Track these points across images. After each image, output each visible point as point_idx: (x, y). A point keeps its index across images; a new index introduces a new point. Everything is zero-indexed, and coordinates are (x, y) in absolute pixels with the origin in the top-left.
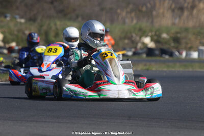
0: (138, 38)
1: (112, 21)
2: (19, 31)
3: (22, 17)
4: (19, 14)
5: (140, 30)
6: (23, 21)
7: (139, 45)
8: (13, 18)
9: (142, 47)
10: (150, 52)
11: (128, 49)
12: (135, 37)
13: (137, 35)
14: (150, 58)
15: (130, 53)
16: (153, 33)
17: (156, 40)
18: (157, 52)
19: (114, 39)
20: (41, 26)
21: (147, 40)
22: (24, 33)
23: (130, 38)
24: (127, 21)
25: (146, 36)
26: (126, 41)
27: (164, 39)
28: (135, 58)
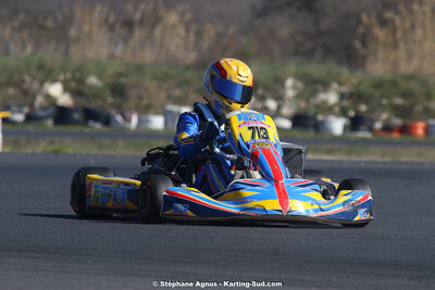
0: (36, 85)
5: (41, 66)
7: (40, 100)
9: (45, 104)
10: (62, 115)
11: (14, 108)
12: (30, 83)
13: (33, 78)
14: (61, 128)
15: (19, 117)
16: (69, 75)
17: (75, 90)
18: (77, 116)
21: (55, 90)
23: (19, 85)
24: (12, 46)
25: (54, 81)
26: (11, 91)
27: (91, 87)
28: (31, 128)
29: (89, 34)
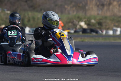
0: (77, 23)
1: (62, 13)
2: (6, 18)
4: (6, 8)
5: (78, 17)
6: (9, 12)
7: (78, 27)
8: (3, 11)
9: (80, 28)
10: (84, 31)
11: (71, 29)
12: (76, 22)
13: (76, 20)
14: (84, 34)
15: (72, 32)
16: (86, 20)
17: (88, 24)
18: (88, 31)
19: (63, 23)
21: (83, 24)
23: (72, 22)
24: (71, 12)
25: (82, 21)
26: (70, 24)
27: (92, 23)
28: (76, 34)
29: (92, 8)
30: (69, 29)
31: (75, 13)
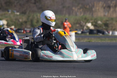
0: (84, 24)
1: (69, 14)
2: (16, 19)
3: (18, 12)
4: (16, 10)
5: (85, 19)
6: (18, 14)
7: (85, 28)
8: (13, 12)
9: (87, 29)
10: (91, 32)
11: (78, 30)
13: (83, 22)
14: (91, 35)
15: (80, 32)
16: (93, 21)
17: (95, 25)
18: (95, 32)
20: (29, 17)
21: (89, 25)
22: (19, 21)
23: (80, 24)
24: (78, 13)
25: (89, 22)
26: (78, 25)
27: (99, 24)
28: (83, 35)
29: (99, 9)
30: (76, 30)
31: (82, 14)
